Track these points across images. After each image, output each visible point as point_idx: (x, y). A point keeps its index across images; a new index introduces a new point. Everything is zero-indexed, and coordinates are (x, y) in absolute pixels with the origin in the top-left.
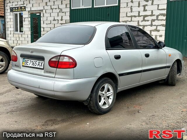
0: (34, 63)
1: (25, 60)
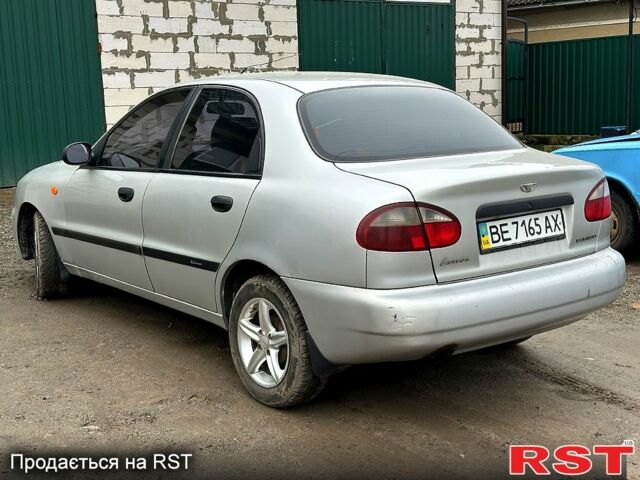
0: (530, 228)
1: (491, 227)
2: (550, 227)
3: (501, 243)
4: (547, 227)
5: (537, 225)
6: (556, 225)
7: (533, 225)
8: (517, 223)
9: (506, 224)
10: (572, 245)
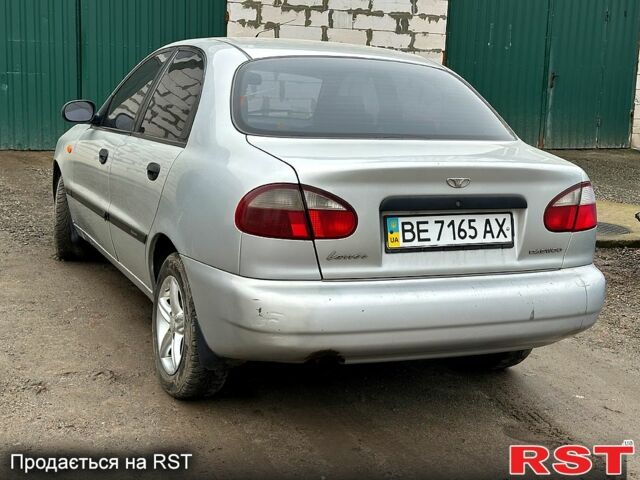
0: (460, 230)
1: (403, 224)
2: (491, 232)
3: (416, 243)
4: (486, 232)
5: (471, 227)
6: (501, 230)
7: (465, 226)
8: (442, 222)
9: (427, 223)
10: (521, 257)
